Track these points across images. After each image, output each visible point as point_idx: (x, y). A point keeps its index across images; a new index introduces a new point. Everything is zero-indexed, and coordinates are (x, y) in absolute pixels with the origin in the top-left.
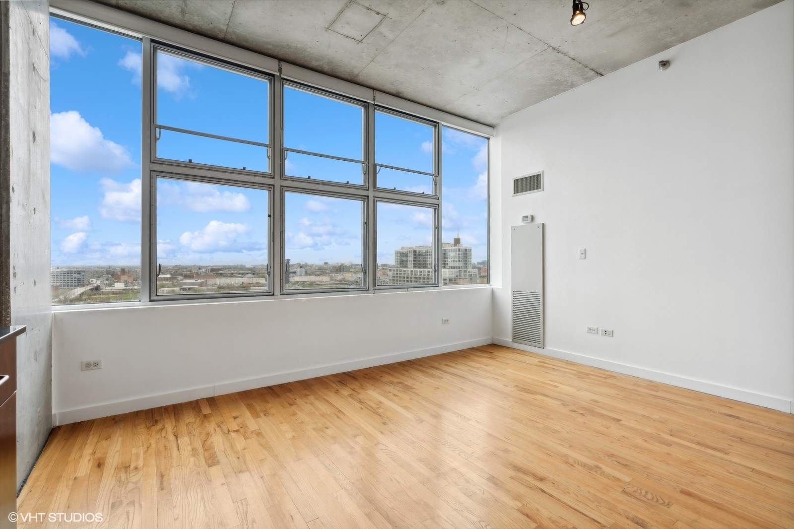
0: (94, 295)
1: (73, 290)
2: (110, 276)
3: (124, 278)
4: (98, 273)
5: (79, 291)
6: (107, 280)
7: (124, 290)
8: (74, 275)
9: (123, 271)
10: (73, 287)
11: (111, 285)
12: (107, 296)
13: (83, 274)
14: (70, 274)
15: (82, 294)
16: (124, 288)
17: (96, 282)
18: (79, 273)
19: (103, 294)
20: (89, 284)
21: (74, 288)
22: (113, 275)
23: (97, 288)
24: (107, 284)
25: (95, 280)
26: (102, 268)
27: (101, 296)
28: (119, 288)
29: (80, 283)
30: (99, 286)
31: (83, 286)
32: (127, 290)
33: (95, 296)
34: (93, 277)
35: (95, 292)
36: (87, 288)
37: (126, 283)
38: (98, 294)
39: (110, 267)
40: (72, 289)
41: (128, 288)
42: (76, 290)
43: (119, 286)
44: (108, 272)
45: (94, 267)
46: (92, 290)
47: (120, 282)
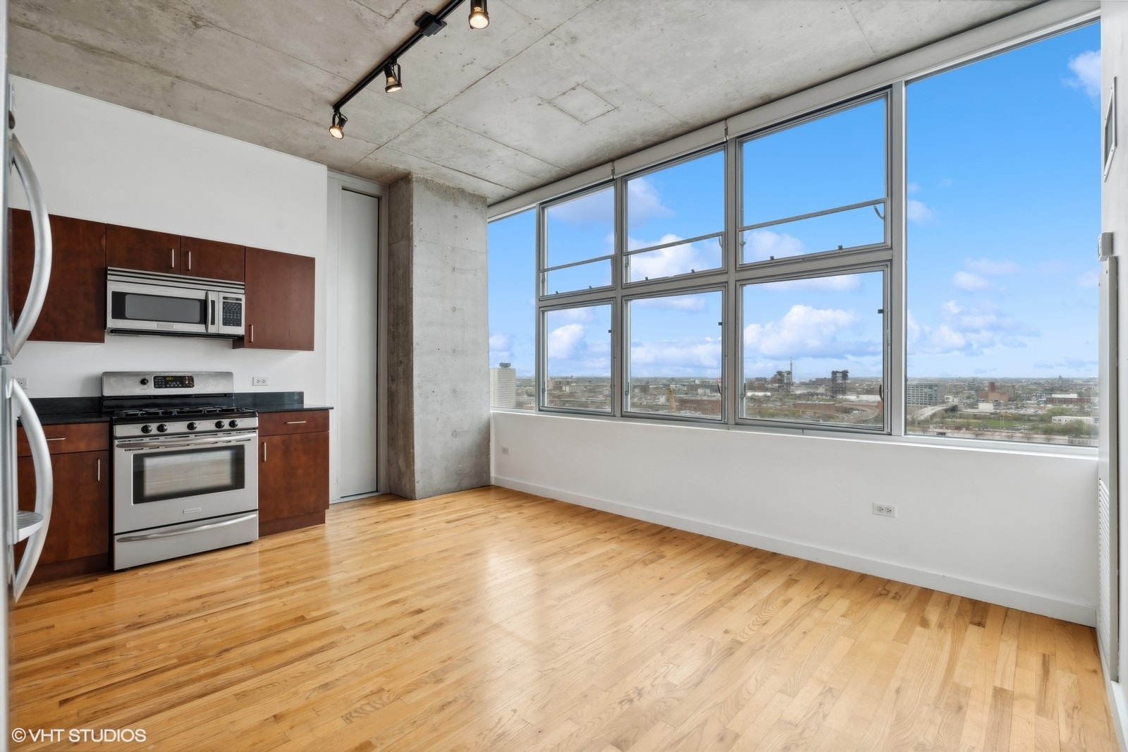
0: (949, 417)
1: (923, 410)
2: (973, 392)
3: (994, 396)
4: (957, 387)
5: (928, 411)
6: (968, 398)
7: (992, 414)
8: (925, 390)
9: (993, 386)
10: (923, 406)
11: (973, 406)
12: (965, 420)
13: (936, 388)
14: (919, 389)
15: (934, 415)
16: (993, 411)
17: (952, 400)
18: (931, 387)
19: (961, 417)
20: (944, 402)
21: (925, 407)
22: (977, 391)
23: (954, 409)
24: (967, 403)
25: (951, 398)
26: (964, 380)
27: (958, 420)
28: (986, 411)
29: (931, 401)
30: (956, 406)
31: (936, 404)
32: (997, 414)
33: (950, 420)
34: (950, 393)
35: (951, 414)
36: (938, 408)
37: (997, 403)
38: (953, 417)
39: (974, 380)
40: (921, 408)
41: (998, 411)
42: (926, 409)
43: (986, 407)
44: (971, 388)
45: (953, 380)
46: (946, 411)
47: (988, 402)
